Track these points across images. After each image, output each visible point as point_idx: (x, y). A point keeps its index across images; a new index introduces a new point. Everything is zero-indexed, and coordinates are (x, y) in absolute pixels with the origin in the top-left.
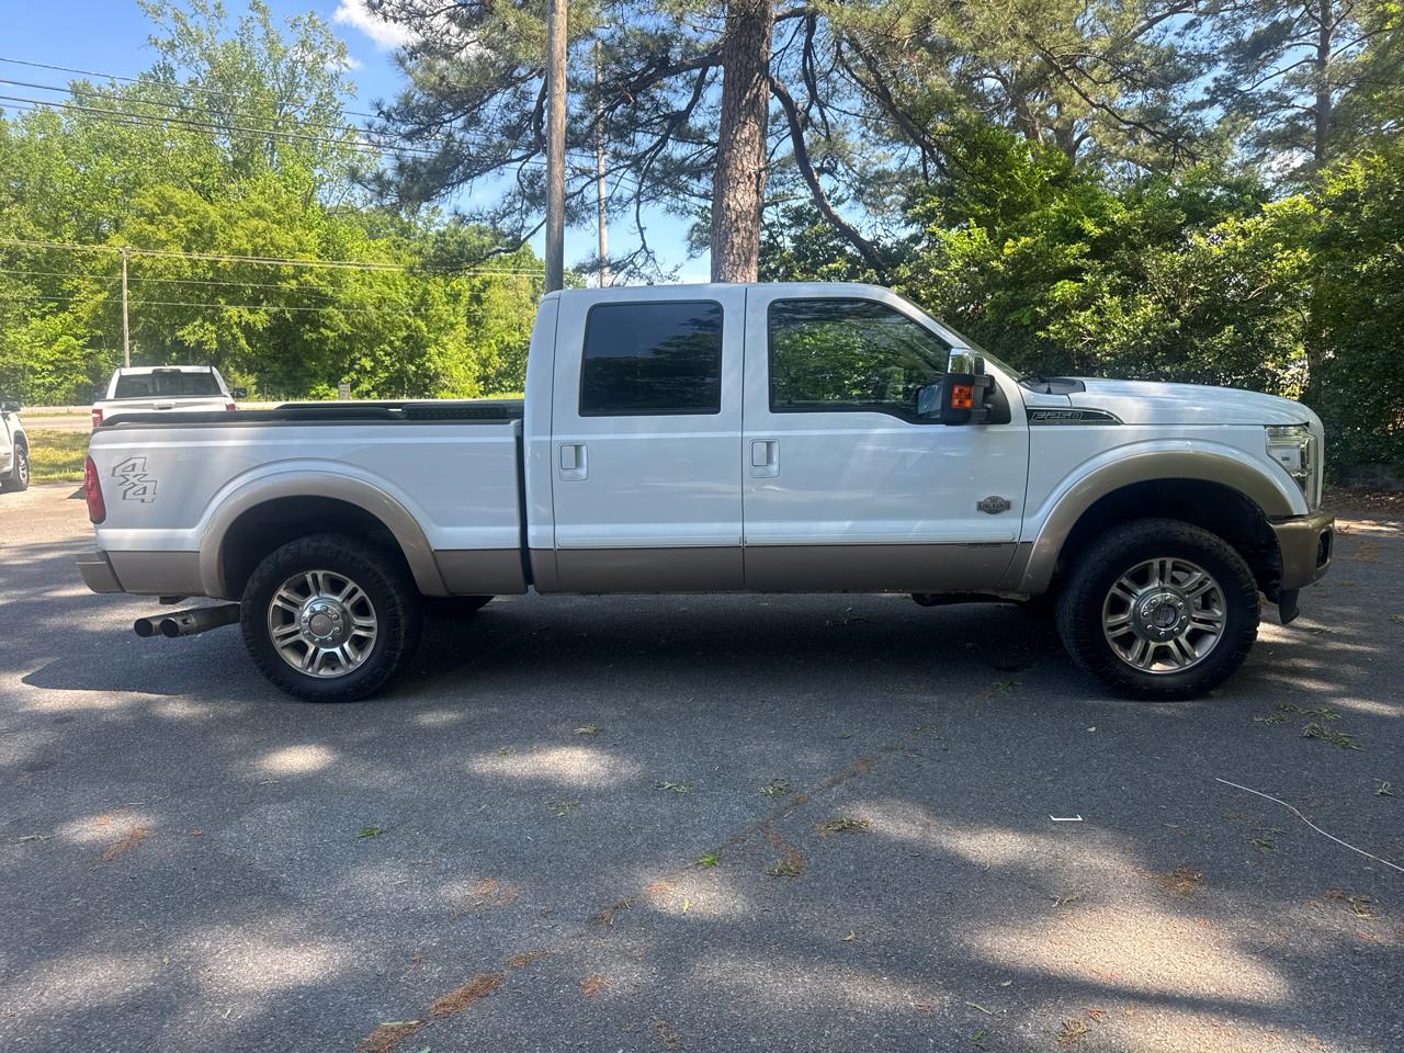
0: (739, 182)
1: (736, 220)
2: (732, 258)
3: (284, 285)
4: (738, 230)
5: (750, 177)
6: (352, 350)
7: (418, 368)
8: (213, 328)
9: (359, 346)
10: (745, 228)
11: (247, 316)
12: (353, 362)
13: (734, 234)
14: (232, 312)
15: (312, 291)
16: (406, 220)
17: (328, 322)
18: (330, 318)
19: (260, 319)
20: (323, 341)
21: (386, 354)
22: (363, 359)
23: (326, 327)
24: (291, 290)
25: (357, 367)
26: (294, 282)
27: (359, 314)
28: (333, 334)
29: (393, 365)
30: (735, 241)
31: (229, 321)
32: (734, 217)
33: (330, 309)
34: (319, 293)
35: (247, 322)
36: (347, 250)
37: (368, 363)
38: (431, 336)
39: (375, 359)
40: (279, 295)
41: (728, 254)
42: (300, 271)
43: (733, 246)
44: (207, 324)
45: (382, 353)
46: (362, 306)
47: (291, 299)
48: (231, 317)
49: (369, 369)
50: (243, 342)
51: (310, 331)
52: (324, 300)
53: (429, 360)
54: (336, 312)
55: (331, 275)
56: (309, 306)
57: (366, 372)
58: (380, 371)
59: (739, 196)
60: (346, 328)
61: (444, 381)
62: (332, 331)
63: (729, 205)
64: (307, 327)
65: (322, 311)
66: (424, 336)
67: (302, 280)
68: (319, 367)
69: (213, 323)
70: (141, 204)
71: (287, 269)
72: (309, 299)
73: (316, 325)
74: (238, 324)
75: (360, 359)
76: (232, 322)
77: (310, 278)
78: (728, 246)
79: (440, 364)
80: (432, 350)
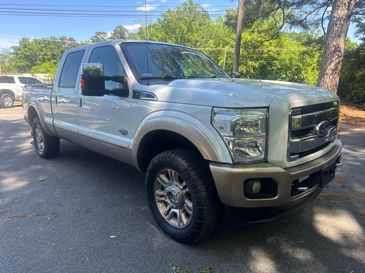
0: (340, 7)
1: (336, 21)
2: (332, 35)
3: (264, 55)
4: (336, 25)
5: (345, 4)
6: (280, 72)
7: (298, 77)
8: (245, 67)
9: (283, 71)
10: (340, 24)
11: (254, 64)
12: (280, 75)
13: (335, 26)
14: (250, 63)
15: (271, 57)
16: (310, 34)
17: (274, 65)
18: (275, 64)
19: (257, 65)
20: (273, 70)
21: (290, 73)
22: (283, 75)
23: (274, 66)
24: (266, 57)
25: (281, 77)
26: (267, 54)
27: (283, 62)
28: (275, 68)
29: (291, 76)
30: (335, 29)
31: (249, 65)
32: (335, 20)
33: (276, 61)
34: (273, 57)
35: (253, 66)
36: (284, 45)
37: (284, 76)
38: (303, 68)
39: (286, 75)
40: (263, 58)
41: (331, 34)
42: (269, 51)
43: (333, 31)
44: (244, 66)
45: (289, 73)
46: (285, 60)
47: (266, 59)
48: (250, 64)
49: (284, 77)
50: (252, 71)
51: (270, 67)
52: (275, 59)
53: (302, 75)
54: (277, 62)
55: (277, 52)
56: (270, 61)
57: (283, 78)
58: (287, 78)
59: (339, 12)
60: (279, 66)
61: (305, 81)
62: (275, 67)
63: (334, 16)
64: (269, 66)
65: (273, 62)
66: (301, 68)
67: (269, 54)
68: (271, 77)
69: (245, 66)
70: (233, 37)
71: (265, 51)
72: (271, 59)
73: (271, 66)
74: (251, 66)
75: (282, 75)
76: (250, 65)
77: (271, 53)
78: (332, 31)
79: (305, 76)
80: (303, 72)
